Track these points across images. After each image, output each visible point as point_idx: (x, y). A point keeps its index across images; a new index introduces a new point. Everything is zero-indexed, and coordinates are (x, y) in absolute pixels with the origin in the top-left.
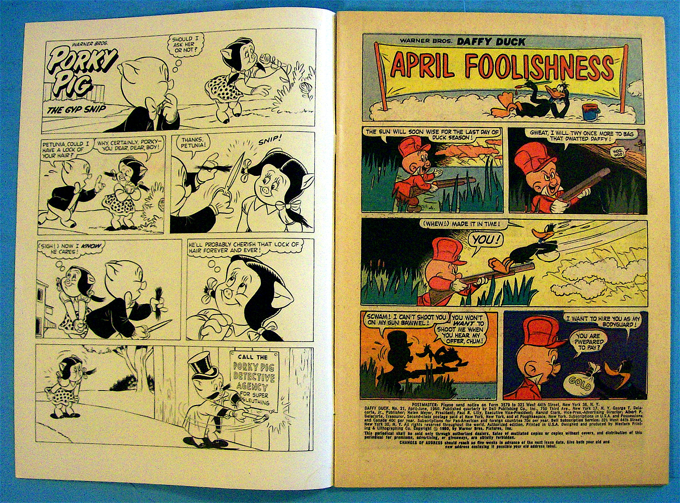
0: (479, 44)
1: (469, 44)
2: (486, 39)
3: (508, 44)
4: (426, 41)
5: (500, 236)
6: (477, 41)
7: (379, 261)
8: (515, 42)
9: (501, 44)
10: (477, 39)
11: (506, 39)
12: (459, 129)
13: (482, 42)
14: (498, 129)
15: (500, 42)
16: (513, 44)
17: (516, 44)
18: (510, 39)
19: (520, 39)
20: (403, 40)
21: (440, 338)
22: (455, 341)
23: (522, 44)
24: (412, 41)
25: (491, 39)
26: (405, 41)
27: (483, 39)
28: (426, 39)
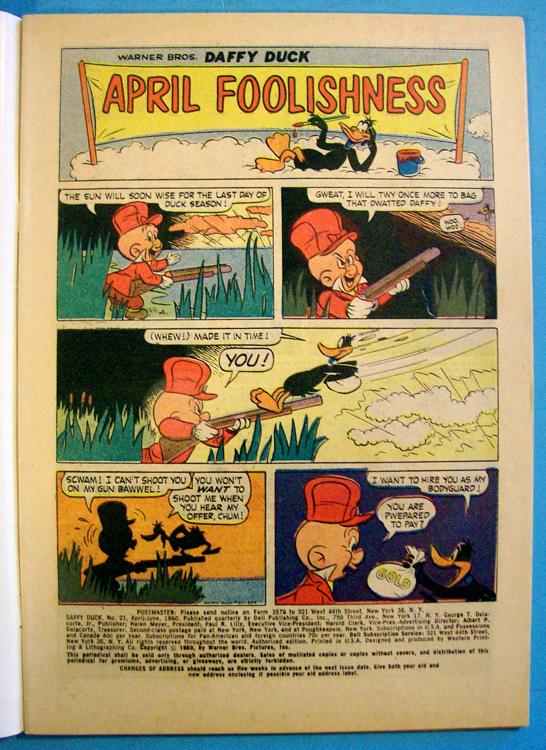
0: (238, 61)
1: (223, 61)
2: (249, 53)
3: (283, 60)
4: (158, 57)
5: (268, 354)
6: (236, 56)
7: (84, 395)
8: (293, 57)
9: (272, 59)
10: (234, 53)
11: (279, 53)
12: (205, 191)
13: (242, 57)
14: (267, 190)
15: (270, 57)
16: (291, 60)
17: (295, 60)
18: (286, 53)
19: (302, 53)
20: (123, 56)
21: (178, 513)
22: (199, 516)
23: (304, 60)
24: (136, 58)
25: (256, 53)
26: (125, 59)
27: (244, 53)
28: (157, 55)
